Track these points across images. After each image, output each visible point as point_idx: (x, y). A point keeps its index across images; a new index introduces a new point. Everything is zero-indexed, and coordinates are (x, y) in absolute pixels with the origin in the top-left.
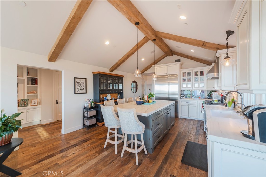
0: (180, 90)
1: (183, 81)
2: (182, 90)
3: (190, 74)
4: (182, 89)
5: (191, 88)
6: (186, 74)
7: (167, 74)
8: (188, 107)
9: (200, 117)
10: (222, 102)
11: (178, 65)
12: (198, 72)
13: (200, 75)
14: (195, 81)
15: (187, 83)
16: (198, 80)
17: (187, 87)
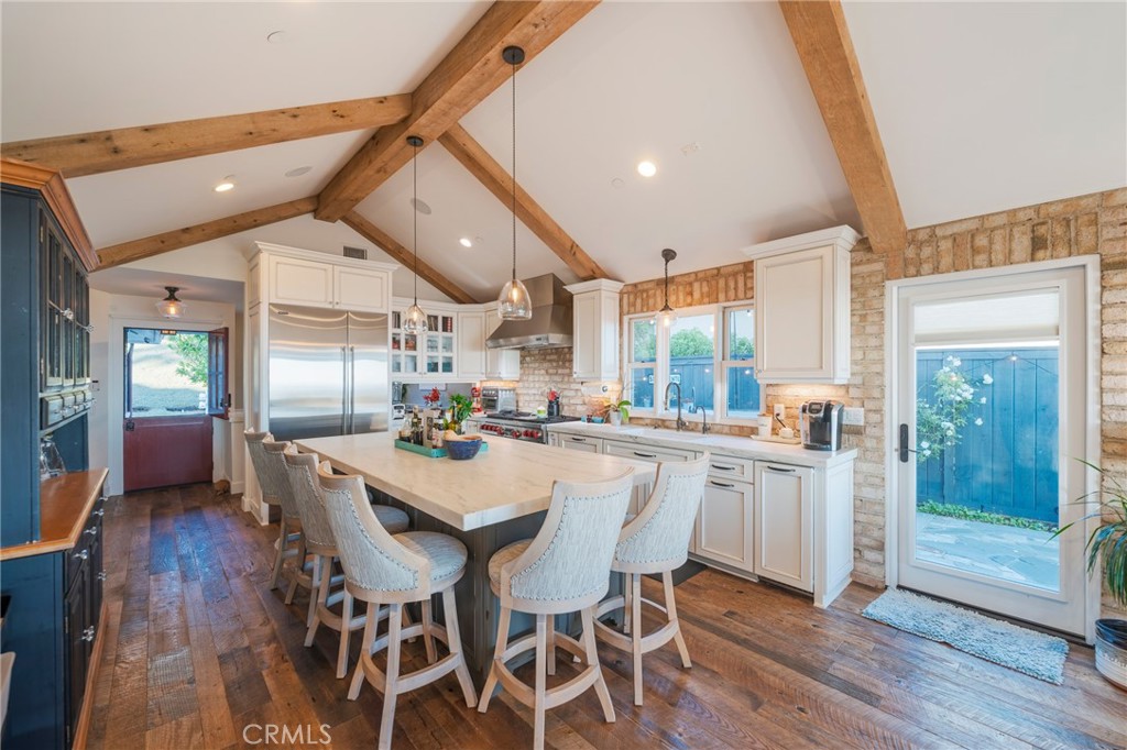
1: (393, 348)
5: (418, 376)
7: (337, 307)
10: (550, 413)
11: (384, 275)
12: (436, 317)
13: (443, 330)
14: (428, 348)
15: (403, 356)
16: (436, 347)
17: (403, 371)
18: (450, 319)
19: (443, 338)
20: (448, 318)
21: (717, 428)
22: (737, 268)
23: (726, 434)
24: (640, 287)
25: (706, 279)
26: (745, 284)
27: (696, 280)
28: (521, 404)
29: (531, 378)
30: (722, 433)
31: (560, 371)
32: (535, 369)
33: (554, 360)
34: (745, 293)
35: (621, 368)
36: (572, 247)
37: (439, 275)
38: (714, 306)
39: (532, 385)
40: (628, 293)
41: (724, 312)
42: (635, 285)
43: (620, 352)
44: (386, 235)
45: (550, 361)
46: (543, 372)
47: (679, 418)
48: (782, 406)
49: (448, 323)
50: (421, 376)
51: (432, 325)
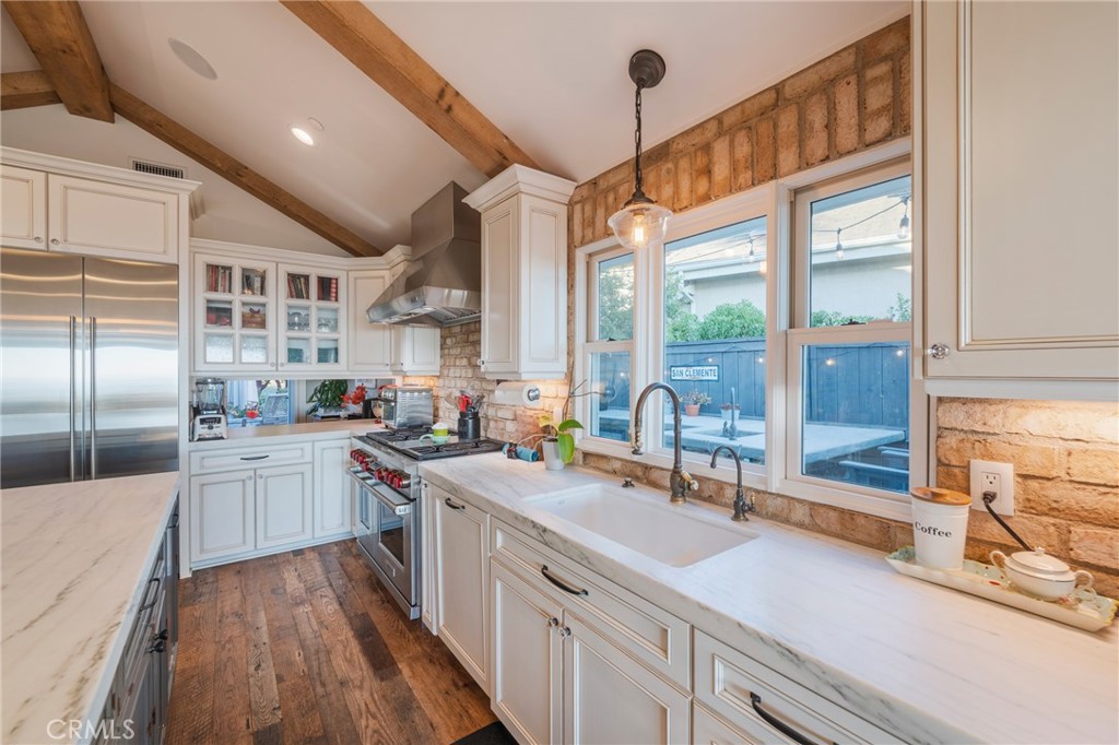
0: (191, 378)
1: (210, 321)
2: (205, 382)
3: (257, 285)
4: (204, 371)
5: (268, 367)
6: (228, 279)
7: (56, 247)
8: (250, 484)
9: (323, 528)
10: (462, 434)
11: (171, 198)
12: (307, 278)
13: (319, 299)
14: (291, 325)
15: (237, 337)
16: (307, 325)
17: (237, 362)
18: (334, 281)
19: (319, 309)
20: (330, 279)
21: (772, 505)
22: (833, 68)
23: (800, 525)
24: (603, 185)
25: (745, 125)
26: (861, 104)
27: (720, 135)
30: (787, 521)
34: (861, 129)
35: (570, 353)
36: (442, 94)
38: (767, 191)
40: (582, 201)
41: (793, 204)
42: (594, 182)
43: (569, 322)
44: (209, 145)
46: (465, 362)
47: (676, 471)
48: (1007, 470)
49: (330, 287)
50: (274, 368)
51: (296, 289)
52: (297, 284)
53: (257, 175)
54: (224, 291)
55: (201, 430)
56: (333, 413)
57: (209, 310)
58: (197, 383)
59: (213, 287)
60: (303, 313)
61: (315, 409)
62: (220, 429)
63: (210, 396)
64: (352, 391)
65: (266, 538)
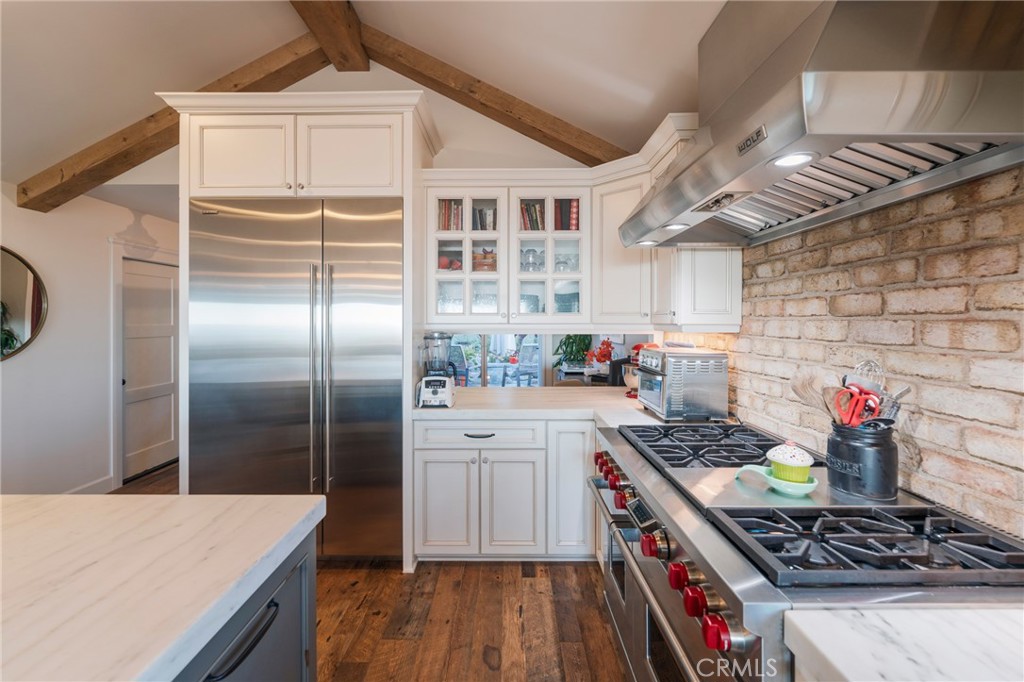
0: (415, 333)
1: (441, 266)
2: (433, 338)
3: (489, 219)
4: (436, 323)
5: (499, 319)
6: (460, 216)
7: (302, 193)
8: (474, 468)
11: (395, 120)
12: (542, 202)
13: (556, 229)
14: (524, 266)
15: (468, 284)
16: (542, 264)
17: (467, 312)
18: (575, 204)
19: (557, 243)
20: (570, 201)
28: (743, 398)
29: (773, 327)
31: (898, 301)
32: (785, 298)
33: (864, 261)
37: (555, 121)
39: (776, 349)
44: (444, 65)
45: (848, 265)
49: (570, 212)
50: (505, 320)
51: (531, 220)
52: (531, 211)
53: (490, 87)
54: (457, 229)
55: (427, 394)
56: (577, 370)
57: (441, 254)
58: (426, 338)
59: (446, 227)
60: (539, 250)
61: (559, 363)
62: (445, 395)
63: (439, 352)
64: (596, 347)
65: (492, 540)
